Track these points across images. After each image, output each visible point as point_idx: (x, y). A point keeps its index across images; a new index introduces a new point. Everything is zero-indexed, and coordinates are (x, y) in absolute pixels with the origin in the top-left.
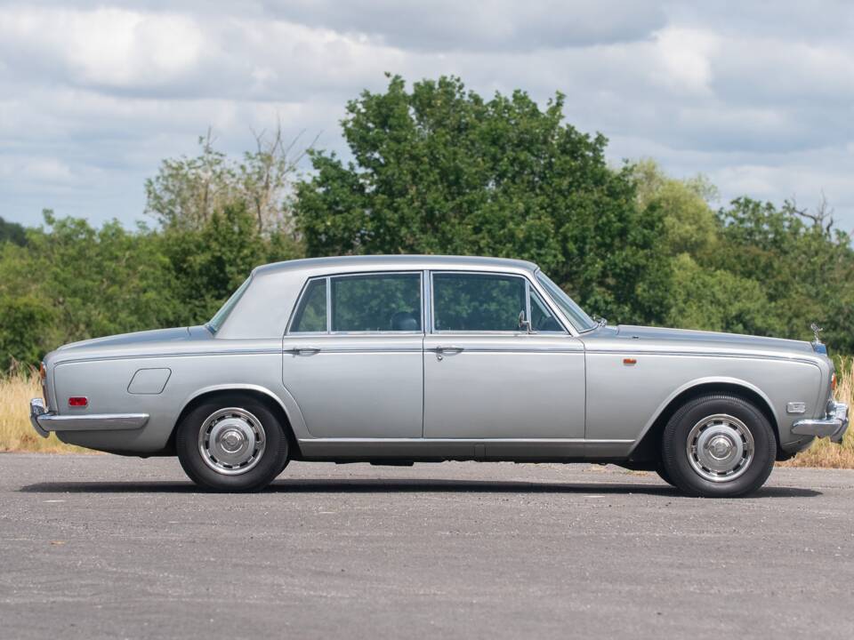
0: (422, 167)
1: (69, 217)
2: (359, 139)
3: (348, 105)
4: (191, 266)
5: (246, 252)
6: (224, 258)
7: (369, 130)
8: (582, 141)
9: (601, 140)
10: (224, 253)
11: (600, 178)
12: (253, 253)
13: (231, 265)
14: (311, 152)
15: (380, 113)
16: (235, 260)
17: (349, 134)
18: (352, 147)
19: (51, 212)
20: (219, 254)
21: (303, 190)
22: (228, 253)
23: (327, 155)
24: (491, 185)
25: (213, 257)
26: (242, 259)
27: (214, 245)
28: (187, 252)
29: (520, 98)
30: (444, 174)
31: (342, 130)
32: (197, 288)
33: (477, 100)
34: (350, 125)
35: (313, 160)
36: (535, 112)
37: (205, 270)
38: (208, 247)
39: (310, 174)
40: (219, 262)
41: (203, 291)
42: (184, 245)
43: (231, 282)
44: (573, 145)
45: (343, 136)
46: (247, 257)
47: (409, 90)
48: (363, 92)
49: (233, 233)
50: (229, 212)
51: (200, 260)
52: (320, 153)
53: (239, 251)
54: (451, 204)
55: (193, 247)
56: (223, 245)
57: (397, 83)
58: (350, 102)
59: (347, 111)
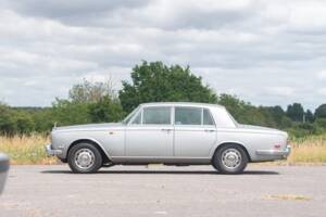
1: (62, 99)
4: (94, 112)
6: (104, 110)
9: (200, 78)
11: (201, 87)
13: (106, 112)
15: (142, 71)
18: (133, 80)
19: (58, 98)
21: (120, 92)
23: (126, 82)
25: (101, 109)
29: (178, 67)
34: (133, 74)
35: (123, 84)
36: (182, 70)
38: (99, 107)
42: (93, 107)
44: (193, 79)
47: (149, 65)
50: (105, 98)
57: (145, 63)
59: (132, 70)
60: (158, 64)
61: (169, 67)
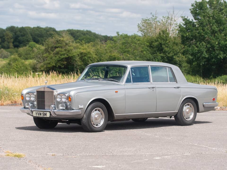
0: (211, 20)
1: (123, 34)
2: (195, 13)
3: (191, 5)
4: (153, 45)
5: (168, 42)
6: (162, 43)
7: (197, 11)
10: (162, 42)
12: (169, 42)
13: (164, 45)
14: (182, 17)
15: (200, 6)
16: (165, 44)
17: (192, 12)
18: (193, 15)
19: (118, 32)
20: (160, 42)
21: (180, 26)
22: (163, 42)
23: (186, 17)
25: (159, 43)
26: (167, 43)
27: (159, 40)
28: (152, 42)
31: (190, 11)
32: (155, 51)
34: (192, 10)
35: (183, 19)
37: (157, 47)
38: (158, 41)
41: (157, 52)
42: (152, 40)
43: (164, 49)
45: (190, 12)
46: (168, 43)
48: (195, 1)
49: (164, 37)
51: (156, 44)
52: (184, 17)
53: (166, 42)
54: (219, 29)
55: (154, 41)
56: (162, 40)
58: (192, 4)
59: (191, 6)
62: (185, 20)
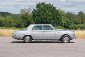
0: (42, 10)
2: (37, 7)
4: (24, 18)
8: (55, 7)
9: (56, 7)
11: (56, 10)
12: (29, 17)
15: (39, 5)
17: (36, 7)
24: (47, 11)
28: (23, 16)
29: (50, 4)
30: (44, 10)
33: (46, 4)
36: (51, 5)
39: (33, 10)
40: (26, 17)
41: (25, 20)
43: (27, 19)
44: (54, 8)
47: (41, 3)
49: (27, 15)
50: (27, 13)
57: (40, 3)
59: (36, 5)
60: (44, 3)
61: (47, 4)
62: (34, 9)
